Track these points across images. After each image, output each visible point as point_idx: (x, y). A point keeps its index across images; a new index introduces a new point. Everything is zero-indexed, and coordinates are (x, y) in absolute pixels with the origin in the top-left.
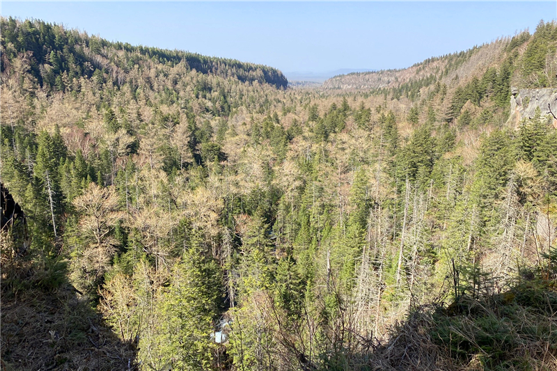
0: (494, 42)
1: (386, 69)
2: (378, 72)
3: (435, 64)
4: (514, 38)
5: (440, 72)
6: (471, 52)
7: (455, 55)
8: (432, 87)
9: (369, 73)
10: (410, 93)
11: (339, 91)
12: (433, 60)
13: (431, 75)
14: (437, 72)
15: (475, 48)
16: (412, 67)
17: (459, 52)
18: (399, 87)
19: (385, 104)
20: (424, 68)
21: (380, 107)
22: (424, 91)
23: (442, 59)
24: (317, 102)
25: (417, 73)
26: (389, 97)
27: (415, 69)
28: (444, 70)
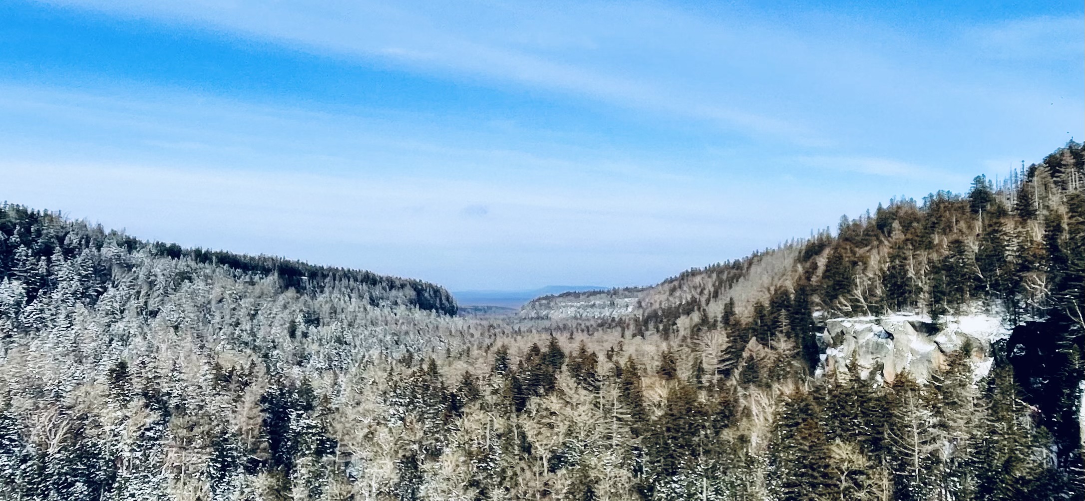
0: (782, 247)
1: (622, 287)
2: (608, 293)
3: (698, 280)
4: (809, 240)
5: (706, 292)
6: (750, 263)
7: (727, 267)
8: (696, 317)
9: (594, 293)
10: (661, 327)
11: (546, 323)
12: (694, 273)
13: (693, 297)
14: (701, 293)
15: (755, 255)
16: (663, 284)
17: (732, 262)
18: (643, 315)
19: (621, 345)
20: (680, 287)
21: (612, 350)
22: (683, 323)
23: (709, 271)
24: (507, 341)
25: (671, 295)
26: (628, 333)
27: (667, 287)
28: (712, 290)
